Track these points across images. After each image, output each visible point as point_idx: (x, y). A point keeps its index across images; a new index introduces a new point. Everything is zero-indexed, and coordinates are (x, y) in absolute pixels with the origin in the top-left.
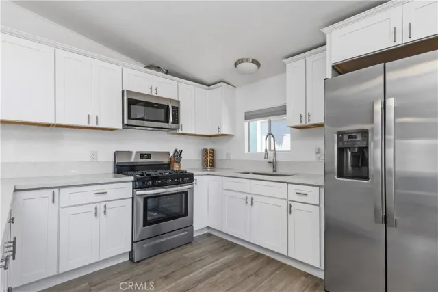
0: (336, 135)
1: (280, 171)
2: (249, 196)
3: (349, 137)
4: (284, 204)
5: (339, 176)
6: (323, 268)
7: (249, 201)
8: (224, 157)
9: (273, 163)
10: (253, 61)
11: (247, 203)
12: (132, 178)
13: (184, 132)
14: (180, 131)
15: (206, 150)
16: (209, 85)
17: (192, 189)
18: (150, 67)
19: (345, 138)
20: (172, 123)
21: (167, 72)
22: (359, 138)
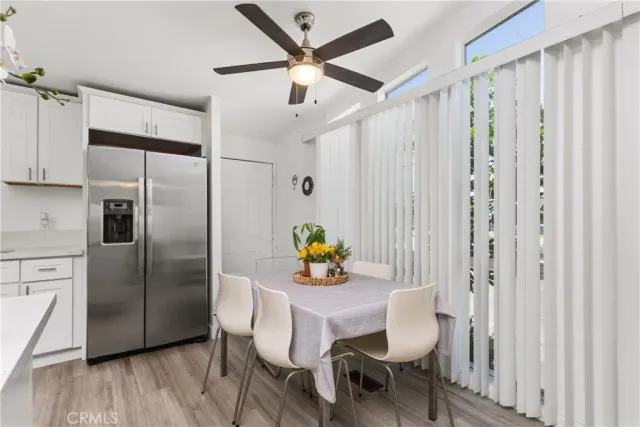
0: (102, 203)
3: (116, 205)
5: (105, 241)
19: (112, 206)
22: (125, 206)
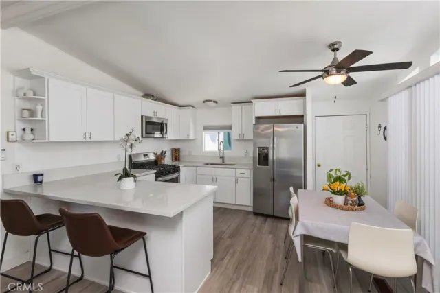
0: (257, 149)
1: (226, 162)
2: (215, 177)
3: (262, 149)
4: (234, 179)
5: (259, 165)
6: (252, 205)
7: (215, 180)
8: (187, 154)
9: (222, 158)
10: (214, 102)
11: (213, 180)
12: (155, 171)
14: (167, 139)
15: (175, 149)
16: (180, 107)
17: (179, 176)
22: (265, 150)
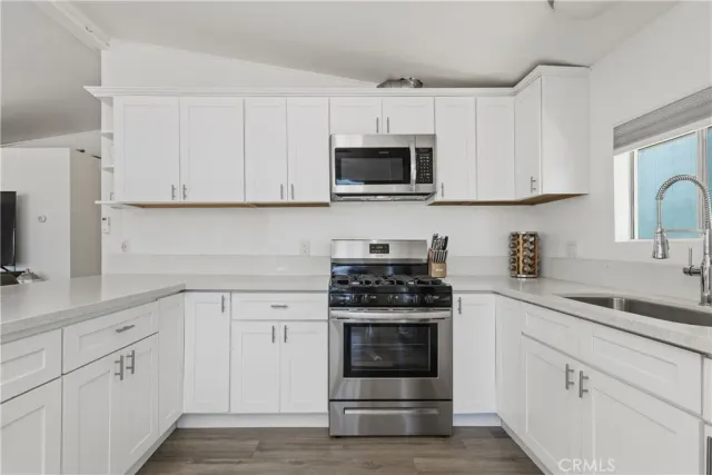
2: (575, 367)
11: (568, 384)
13: (447, 198)
14: (438, 198)
15: (515, 236)
16: (512, 85)
17: (450, 320)
18: (389, 82)
20: (418, 181)
21: (419, 84)
